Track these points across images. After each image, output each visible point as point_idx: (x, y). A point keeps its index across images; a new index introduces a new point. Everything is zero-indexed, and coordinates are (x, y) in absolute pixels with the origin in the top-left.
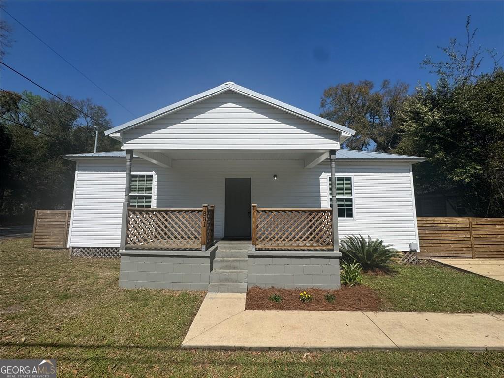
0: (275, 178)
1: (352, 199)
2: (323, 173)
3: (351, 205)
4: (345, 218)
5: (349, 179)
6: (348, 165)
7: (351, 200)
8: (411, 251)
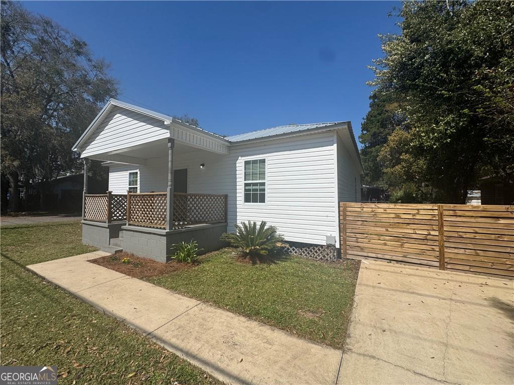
0: (201, 167)
1: (265, 183)
2: (240, 158)
3: (264, 190)
4: (259, 204)
5: (263, 161)
6: (263, 146)
7: (263, 184)
8: (329, 246)
